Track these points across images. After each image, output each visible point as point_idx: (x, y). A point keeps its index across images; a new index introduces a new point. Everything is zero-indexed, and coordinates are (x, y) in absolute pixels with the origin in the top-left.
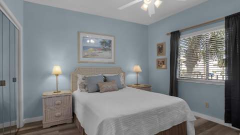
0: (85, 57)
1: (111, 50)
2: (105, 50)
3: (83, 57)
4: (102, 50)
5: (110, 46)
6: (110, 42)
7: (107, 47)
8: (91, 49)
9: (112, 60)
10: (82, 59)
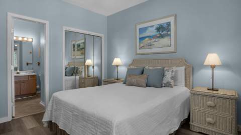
0: (141, 48)
1: (169, 35)
2: (162, 36)
3: (140, 49)
4: (159, 37)
5: (169, 30)
6: (169, 24)
7: (165, 32)
8: (147, 39)
9: (172, 49)
10: (139, 51)
